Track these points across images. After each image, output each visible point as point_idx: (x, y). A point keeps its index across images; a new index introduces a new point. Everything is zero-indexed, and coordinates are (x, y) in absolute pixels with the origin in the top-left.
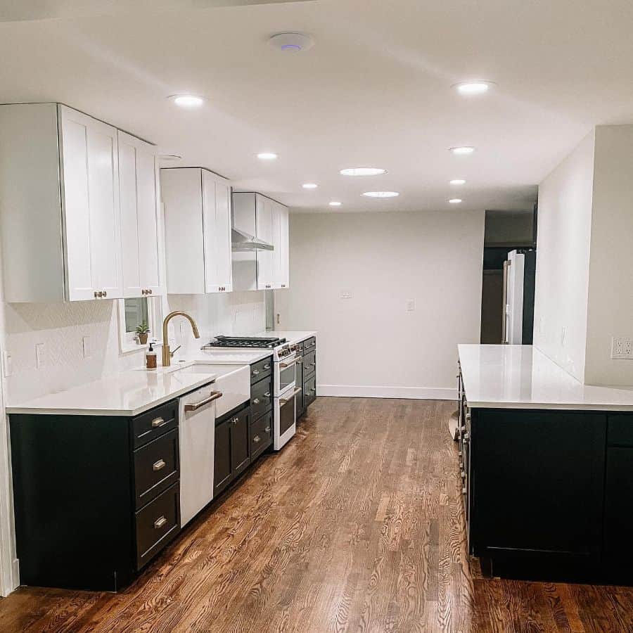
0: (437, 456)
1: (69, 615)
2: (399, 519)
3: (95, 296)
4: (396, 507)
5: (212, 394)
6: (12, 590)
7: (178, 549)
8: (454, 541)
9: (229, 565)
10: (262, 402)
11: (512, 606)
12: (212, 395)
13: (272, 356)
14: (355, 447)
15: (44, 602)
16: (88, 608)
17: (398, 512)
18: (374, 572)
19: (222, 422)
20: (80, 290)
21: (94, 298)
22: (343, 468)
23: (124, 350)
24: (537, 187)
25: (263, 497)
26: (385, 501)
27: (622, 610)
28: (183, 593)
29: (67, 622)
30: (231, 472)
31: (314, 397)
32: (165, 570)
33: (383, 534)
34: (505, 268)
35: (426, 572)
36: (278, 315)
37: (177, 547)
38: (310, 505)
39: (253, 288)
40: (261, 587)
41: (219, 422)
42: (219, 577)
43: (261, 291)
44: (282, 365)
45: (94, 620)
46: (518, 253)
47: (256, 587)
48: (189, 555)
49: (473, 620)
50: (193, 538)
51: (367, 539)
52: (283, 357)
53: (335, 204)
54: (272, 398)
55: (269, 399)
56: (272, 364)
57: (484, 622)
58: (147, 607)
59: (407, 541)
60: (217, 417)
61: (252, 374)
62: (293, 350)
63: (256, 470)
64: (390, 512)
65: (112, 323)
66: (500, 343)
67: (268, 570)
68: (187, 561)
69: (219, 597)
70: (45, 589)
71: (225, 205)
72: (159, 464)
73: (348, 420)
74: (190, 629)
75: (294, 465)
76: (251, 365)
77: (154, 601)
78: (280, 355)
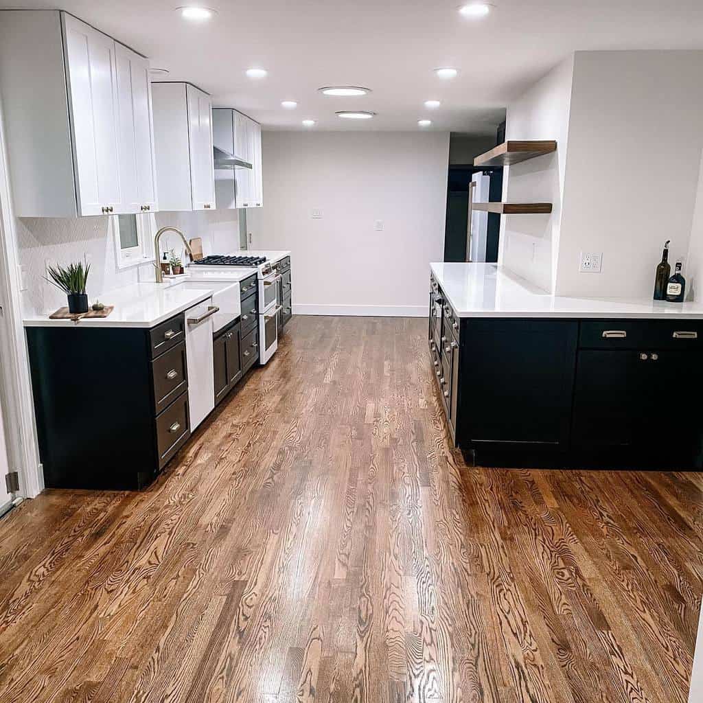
0: (411, 367)
1: (99, 512)
2: (386, 421)
3: (103, 211)
4: (382, 411)
5: (210, 308)
6: (39, 493)
7: (188, 452)
8: (437, 438)
9: (240, 464)
10: (249, 318)
11: (494, 489)
12: (209, 310)
13: (256, 274)
14: (335, 361)
15: (73, 502)
16: (116, 505)
17: (385, 416)
18: (372, 466)
19: (219, 336)
20: (90, 206)
21: (102, 214)
22: (328, 379)
23: (121, 266)
24: (505, 110)
25: (258, 406)
26: (370, 407)
27: (587, 488)
28: (202, 489)
29: (99, 518)
30: (227, 384)
31: (290, 316)
32: (181, 470)
33: (375, 434)
34: (470, 190)
35: (417, 463)
36: (250, 234)
37: (187, 450)
38: (303, 412)
39: (233, 207)
40: (273, 481)
41: (216, 336)
42: (233, 474)
43: (240, 209)
44: (266, 283)
45: (125, 514)
46: (484, 174)
47: (268, 481)
48: (201, 458)
49: (463, 500)
50: (199, 442)
51: (360, 439)
52: (267, 275)
53: (309, 123)
54: (257, 315)
55: (254, 316)
56: (256, 281)
57: (473, 501)
58: (172, 502)
59: (396, 439)
60: (215, 331)
61: (241, 291)
62: (274, 268)
63: (246, 382)
64: (377, 415)
65: (108, 239)
66: (465, 262)
67: (277, 467)
68: (199, 461)
69: (237, 491)
70: (70, 491)
71: (207, 121)
72: (172, 375)
73: (323, 336)
74: (216, 518)
75: (280, 378)
76: (240, 282)
77: (176, 496)
78: (264, 273)
